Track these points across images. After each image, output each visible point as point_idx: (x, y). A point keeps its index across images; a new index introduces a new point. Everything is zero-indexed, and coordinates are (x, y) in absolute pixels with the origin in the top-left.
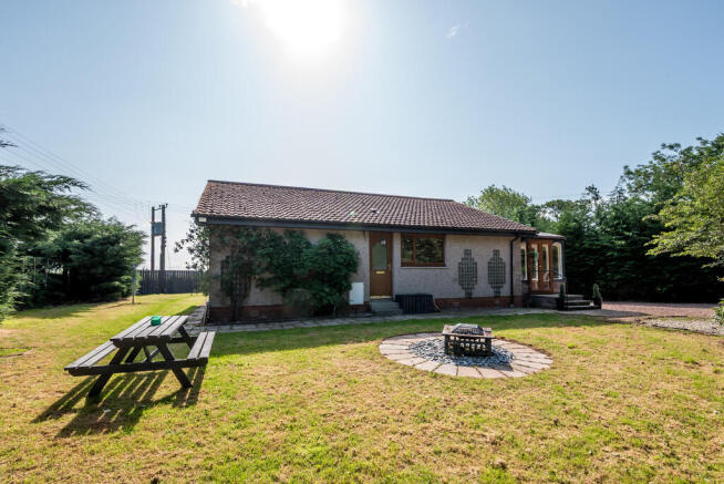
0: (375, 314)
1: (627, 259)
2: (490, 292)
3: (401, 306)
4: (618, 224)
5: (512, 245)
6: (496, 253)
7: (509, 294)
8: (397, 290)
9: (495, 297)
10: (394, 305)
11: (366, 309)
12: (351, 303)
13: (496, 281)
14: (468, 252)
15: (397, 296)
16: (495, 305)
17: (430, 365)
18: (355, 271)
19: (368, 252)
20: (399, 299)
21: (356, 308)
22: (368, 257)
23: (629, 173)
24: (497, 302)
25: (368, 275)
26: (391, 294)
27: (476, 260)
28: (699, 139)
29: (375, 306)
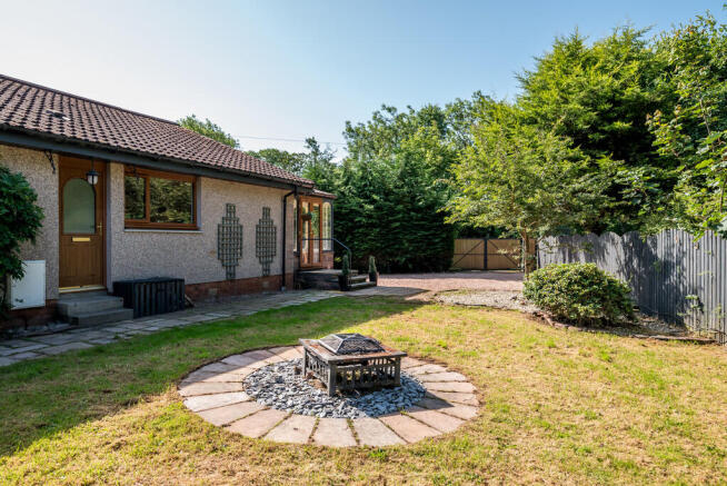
0: (75, 323)
1: (373, 226)
2: (258, 271)
3: (127, 305)
4: (365, 185)
5: (285, 201)
6: (266, 211)
7: (280, 272)
8: (116, 273)
9: (264, 276)
10: (114, 302)
11: (53, 315)
12: (17, 306)
13: (264, 254)
14: (230, 209)
15: (116, 285)
16: (264, 289)
17: (294, 431)
18: (32, 237)
19: (55, 197)
20: (124, 290)
21: (27, 315)
22: (57, 206)
23: (350, 130)
24: (266, 284)
25: (56, 243)
26: (103, 280)
27: (241, 222)
28: (409, 107)
29: (74, 307)
